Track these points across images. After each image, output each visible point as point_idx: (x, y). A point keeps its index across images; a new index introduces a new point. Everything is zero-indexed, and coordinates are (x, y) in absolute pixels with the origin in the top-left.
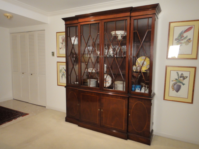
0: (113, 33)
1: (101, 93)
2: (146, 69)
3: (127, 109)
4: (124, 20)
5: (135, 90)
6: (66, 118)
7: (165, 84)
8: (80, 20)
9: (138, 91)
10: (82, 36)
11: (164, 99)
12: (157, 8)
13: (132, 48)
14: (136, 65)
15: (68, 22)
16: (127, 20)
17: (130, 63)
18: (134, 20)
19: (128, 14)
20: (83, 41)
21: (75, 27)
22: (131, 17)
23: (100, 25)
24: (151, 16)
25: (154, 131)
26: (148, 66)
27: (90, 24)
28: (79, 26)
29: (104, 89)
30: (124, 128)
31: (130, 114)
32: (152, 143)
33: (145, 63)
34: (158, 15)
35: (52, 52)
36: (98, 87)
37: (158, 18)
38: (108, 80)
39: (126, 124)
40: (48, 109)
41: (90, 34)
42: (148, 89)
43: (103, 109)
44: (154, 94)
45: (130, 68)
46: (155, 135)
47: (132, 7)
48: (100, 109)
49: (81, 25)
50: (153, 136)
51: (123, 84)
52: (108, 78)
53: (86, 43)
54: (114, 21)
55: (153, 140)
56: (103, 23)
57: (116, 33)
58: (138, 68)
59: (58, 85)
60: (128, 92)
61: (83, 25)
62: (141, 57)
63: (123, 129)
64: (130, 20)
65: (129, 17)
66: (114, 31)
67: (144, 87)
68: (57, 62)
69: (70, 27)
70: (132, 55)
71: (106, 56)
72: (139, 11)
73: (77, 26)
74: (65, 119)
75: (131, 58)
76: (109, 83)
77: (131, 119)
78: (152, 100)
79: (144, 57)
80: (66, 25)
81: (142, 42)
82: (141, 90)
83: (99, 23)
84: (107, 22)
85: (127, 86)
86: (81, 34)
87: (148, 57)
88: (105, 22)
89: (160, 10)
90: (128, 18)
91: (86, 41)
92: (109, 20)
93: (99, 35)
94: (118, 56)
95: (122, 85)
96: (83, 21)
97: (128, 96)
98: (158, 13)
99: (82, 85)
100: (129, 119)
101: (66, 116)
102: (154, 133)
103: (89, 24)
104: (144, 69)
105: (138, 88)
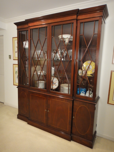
0: (60, 37)
1: (48, 95)
2: (92, 73)
3: (71, 112)
4: (70, 23)
5: (80, 93)
6: (18, 115)
7: (110, 88)
8: (30, 25)
9: (82, 94)
10: (32, 40)
11: (108, 103)
12: (104, 10)
13: (78, 52)
14: (82, 69)
15: (20, 27)
16: (73, 23)
17: (75, 67)
18: (81, 23)
19: (75, 17)
20: (32, 45)
21: (26, 31)
22: (77, 20)
23: (48, 28)
25: (97, 132)
26: (93, 70)
27: (39, 28)
28: (29, 30)
29: (51, 91)
30: (68, 129)
31: (74, 116)
32: (94, 147)
33: (91, 67)
34: (105, 19)
35: (9, 56)
36: (46, 89)
38: (55, 82)
39: (70, 126)
40: (5, 105)
41: (38, 38)
42: (93, 93)
43: (49, 110)
44: (99, 98)
45: (75, 72)
46: (98, 136)
47: (78, 9)
48: (47, 110)
49: (31, 29)
50: (96, 138)
51: (69, 87)
52: (56, 80)
53: (35, 46)
54: (61, 25)
55: (95, 142)
57: (63, 37)
58: (84, 72)
59: (14, 85)
60: (73, 96)
61: (33, 29)
62: (87, 61)
63: (68, 131)
64: (77, 23)
66: (61, 35)
67: (89, 91)
68: (13, 64)
69: (21, 31)
70: (77, 59)
71: (53, 59)
72: (86, 13)
73: (28, 30)
74: (17, 117)
75: (77, 62)
76: (56, 85)
77: (74, 121)
78: (96, 105)
79: (89, 62)
80: (18, 29)
81: (88, 46)
82: (85, 94)
83: (47, 27)
84: (54, 26)
85: (72, 89)
86: (31, 38)
87: (94, 61)
88: (52, 26)
89: (107, 14)
90: (75, 22)
91: (35, 45)
92: (56, 24)
93: (47, 39)
94: (65, 60)
95: (67, 88)
96: (33, 25)
97: (72, 99)
98: (105, 17)
99: (31, 86)
100: (73, 121)
101: (18, 114)
102: (97, 134)
103: (37, 28)
104: (90, 73)
105: (83, 92)
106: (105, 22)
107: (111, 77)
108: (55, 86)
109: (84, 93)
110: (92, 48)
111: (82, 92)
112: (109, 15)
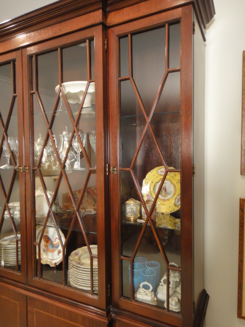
4: (84, 41)
5: (134, 291)
9: (144, 295)
11: (239, 315)
19: (96, 16)
22: (106, 28)
23: (17, 65)
24: (177, 13)
29: (38, 279)
37: (205, 40)
54: (55, 50)
56: (25, 60)
62: (156, 169)
64: (106, 37)
65: (100, 27)
66: (59, 86)
70: (116, 165)
81: (148, 116)
82: (155, 291)
85: (105, 280)
88: (30, 57)
90: (97, 33)
93: (16, 98)
105: (146, 283)
106: (207, 37)
107: (240, 220)
108: (58, 257)
109: (151, 288)
110: (171, 125)
111: (141, 285)
112: (215, 13)
